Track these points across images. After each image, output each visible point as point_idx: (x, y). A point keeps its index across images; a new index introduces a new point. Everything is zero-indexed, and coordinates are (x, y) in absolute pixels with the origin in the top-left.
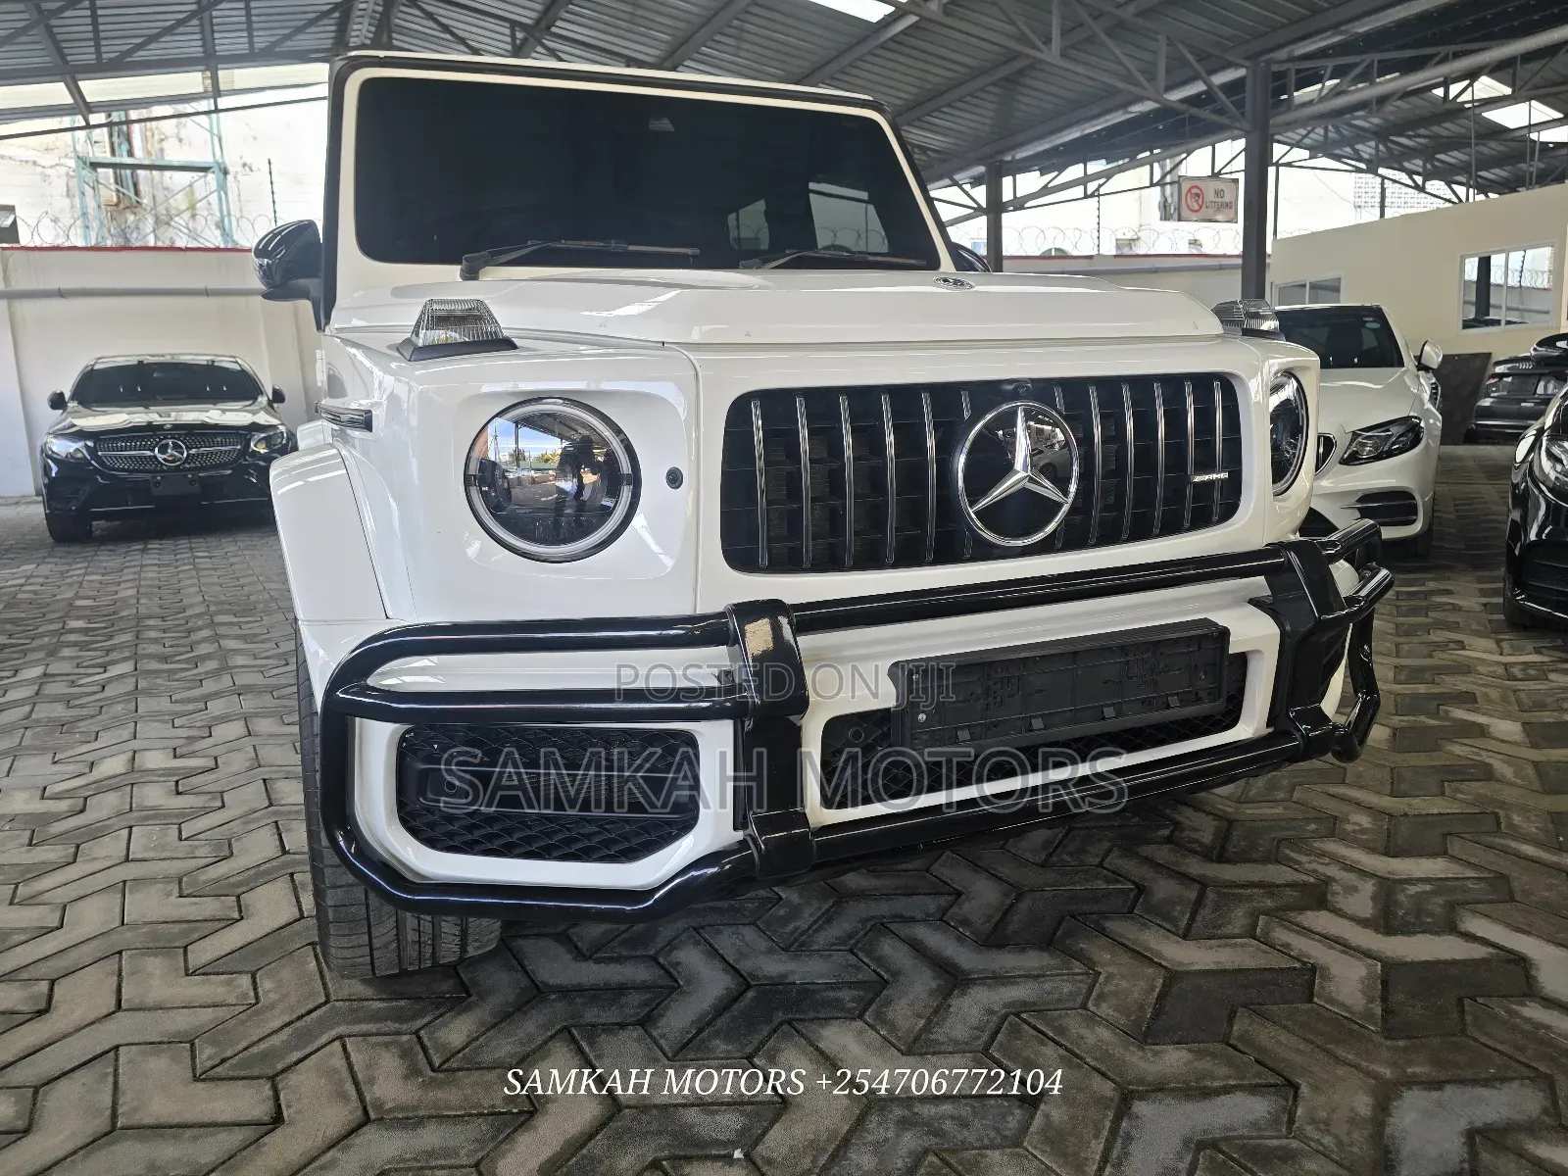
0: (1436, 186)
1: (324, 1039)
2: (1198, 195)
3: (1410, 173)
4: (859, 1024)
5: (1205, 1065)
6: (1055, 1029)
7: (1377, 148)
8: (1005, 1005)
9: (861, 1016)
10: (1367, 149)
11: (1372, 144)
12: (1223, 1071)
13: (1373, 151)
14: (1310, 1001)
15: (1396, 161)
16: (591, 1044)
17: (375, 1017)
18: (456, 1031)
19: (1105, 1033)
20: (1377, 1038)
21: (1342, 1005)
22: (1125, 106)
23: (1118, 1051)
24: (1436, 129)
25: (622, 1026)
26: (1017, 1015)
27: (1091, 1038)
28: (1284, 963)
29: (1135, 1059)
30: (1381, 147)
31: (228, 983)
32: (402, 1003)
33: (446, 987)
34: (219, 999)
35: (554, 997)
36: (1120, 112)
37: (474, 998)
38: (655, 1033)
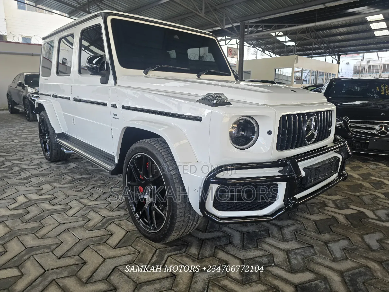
0: (266, 52)
1: (165, 257)
2: (231, 51)
3: (262, 49)
4: (270, 238)
5: (333, 236)
6: (305, 234)
7: (256, 43)
8: (293, 231)
9: (269, 236)
10: (254, 42)
11: (255, 41)
12: (336, 237)
13: (255, 43)
14: (339, 223)
15: (259, 45)
16: (225, 249)
17: (171, 251)
18: (194, 251)
19: (313, 233)
20: (353, 228)
21: (344, 223)
22: (212, 28)
23: (317, 236)
24: (268, 40)
25: (227, 245)
26: (296, 232)
27: (312, 235)
28: (329, 217)
29: (321, 237)
30: (257, 42)
31: (127, 249)
32: (175, 247)
33: (180, 242)
34: (129, 252)
35: (207, 241)
36: (211, 29)
37: (189, 244)
38: (235, 245)
